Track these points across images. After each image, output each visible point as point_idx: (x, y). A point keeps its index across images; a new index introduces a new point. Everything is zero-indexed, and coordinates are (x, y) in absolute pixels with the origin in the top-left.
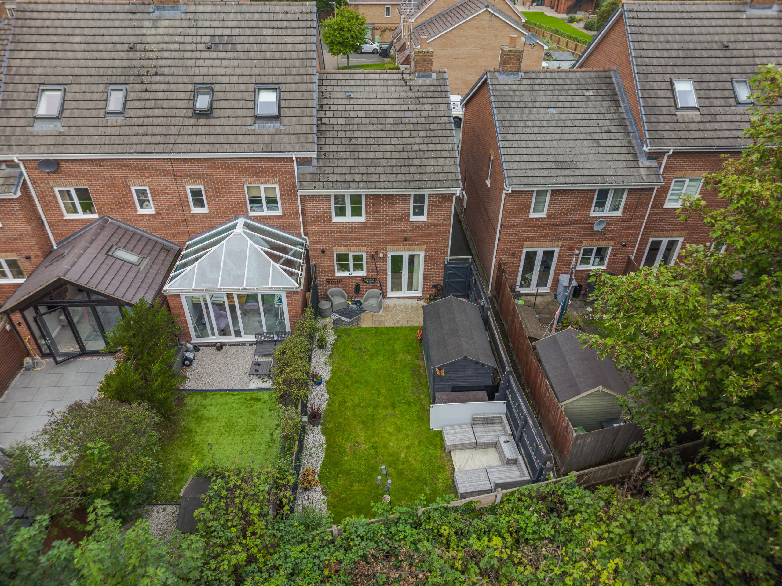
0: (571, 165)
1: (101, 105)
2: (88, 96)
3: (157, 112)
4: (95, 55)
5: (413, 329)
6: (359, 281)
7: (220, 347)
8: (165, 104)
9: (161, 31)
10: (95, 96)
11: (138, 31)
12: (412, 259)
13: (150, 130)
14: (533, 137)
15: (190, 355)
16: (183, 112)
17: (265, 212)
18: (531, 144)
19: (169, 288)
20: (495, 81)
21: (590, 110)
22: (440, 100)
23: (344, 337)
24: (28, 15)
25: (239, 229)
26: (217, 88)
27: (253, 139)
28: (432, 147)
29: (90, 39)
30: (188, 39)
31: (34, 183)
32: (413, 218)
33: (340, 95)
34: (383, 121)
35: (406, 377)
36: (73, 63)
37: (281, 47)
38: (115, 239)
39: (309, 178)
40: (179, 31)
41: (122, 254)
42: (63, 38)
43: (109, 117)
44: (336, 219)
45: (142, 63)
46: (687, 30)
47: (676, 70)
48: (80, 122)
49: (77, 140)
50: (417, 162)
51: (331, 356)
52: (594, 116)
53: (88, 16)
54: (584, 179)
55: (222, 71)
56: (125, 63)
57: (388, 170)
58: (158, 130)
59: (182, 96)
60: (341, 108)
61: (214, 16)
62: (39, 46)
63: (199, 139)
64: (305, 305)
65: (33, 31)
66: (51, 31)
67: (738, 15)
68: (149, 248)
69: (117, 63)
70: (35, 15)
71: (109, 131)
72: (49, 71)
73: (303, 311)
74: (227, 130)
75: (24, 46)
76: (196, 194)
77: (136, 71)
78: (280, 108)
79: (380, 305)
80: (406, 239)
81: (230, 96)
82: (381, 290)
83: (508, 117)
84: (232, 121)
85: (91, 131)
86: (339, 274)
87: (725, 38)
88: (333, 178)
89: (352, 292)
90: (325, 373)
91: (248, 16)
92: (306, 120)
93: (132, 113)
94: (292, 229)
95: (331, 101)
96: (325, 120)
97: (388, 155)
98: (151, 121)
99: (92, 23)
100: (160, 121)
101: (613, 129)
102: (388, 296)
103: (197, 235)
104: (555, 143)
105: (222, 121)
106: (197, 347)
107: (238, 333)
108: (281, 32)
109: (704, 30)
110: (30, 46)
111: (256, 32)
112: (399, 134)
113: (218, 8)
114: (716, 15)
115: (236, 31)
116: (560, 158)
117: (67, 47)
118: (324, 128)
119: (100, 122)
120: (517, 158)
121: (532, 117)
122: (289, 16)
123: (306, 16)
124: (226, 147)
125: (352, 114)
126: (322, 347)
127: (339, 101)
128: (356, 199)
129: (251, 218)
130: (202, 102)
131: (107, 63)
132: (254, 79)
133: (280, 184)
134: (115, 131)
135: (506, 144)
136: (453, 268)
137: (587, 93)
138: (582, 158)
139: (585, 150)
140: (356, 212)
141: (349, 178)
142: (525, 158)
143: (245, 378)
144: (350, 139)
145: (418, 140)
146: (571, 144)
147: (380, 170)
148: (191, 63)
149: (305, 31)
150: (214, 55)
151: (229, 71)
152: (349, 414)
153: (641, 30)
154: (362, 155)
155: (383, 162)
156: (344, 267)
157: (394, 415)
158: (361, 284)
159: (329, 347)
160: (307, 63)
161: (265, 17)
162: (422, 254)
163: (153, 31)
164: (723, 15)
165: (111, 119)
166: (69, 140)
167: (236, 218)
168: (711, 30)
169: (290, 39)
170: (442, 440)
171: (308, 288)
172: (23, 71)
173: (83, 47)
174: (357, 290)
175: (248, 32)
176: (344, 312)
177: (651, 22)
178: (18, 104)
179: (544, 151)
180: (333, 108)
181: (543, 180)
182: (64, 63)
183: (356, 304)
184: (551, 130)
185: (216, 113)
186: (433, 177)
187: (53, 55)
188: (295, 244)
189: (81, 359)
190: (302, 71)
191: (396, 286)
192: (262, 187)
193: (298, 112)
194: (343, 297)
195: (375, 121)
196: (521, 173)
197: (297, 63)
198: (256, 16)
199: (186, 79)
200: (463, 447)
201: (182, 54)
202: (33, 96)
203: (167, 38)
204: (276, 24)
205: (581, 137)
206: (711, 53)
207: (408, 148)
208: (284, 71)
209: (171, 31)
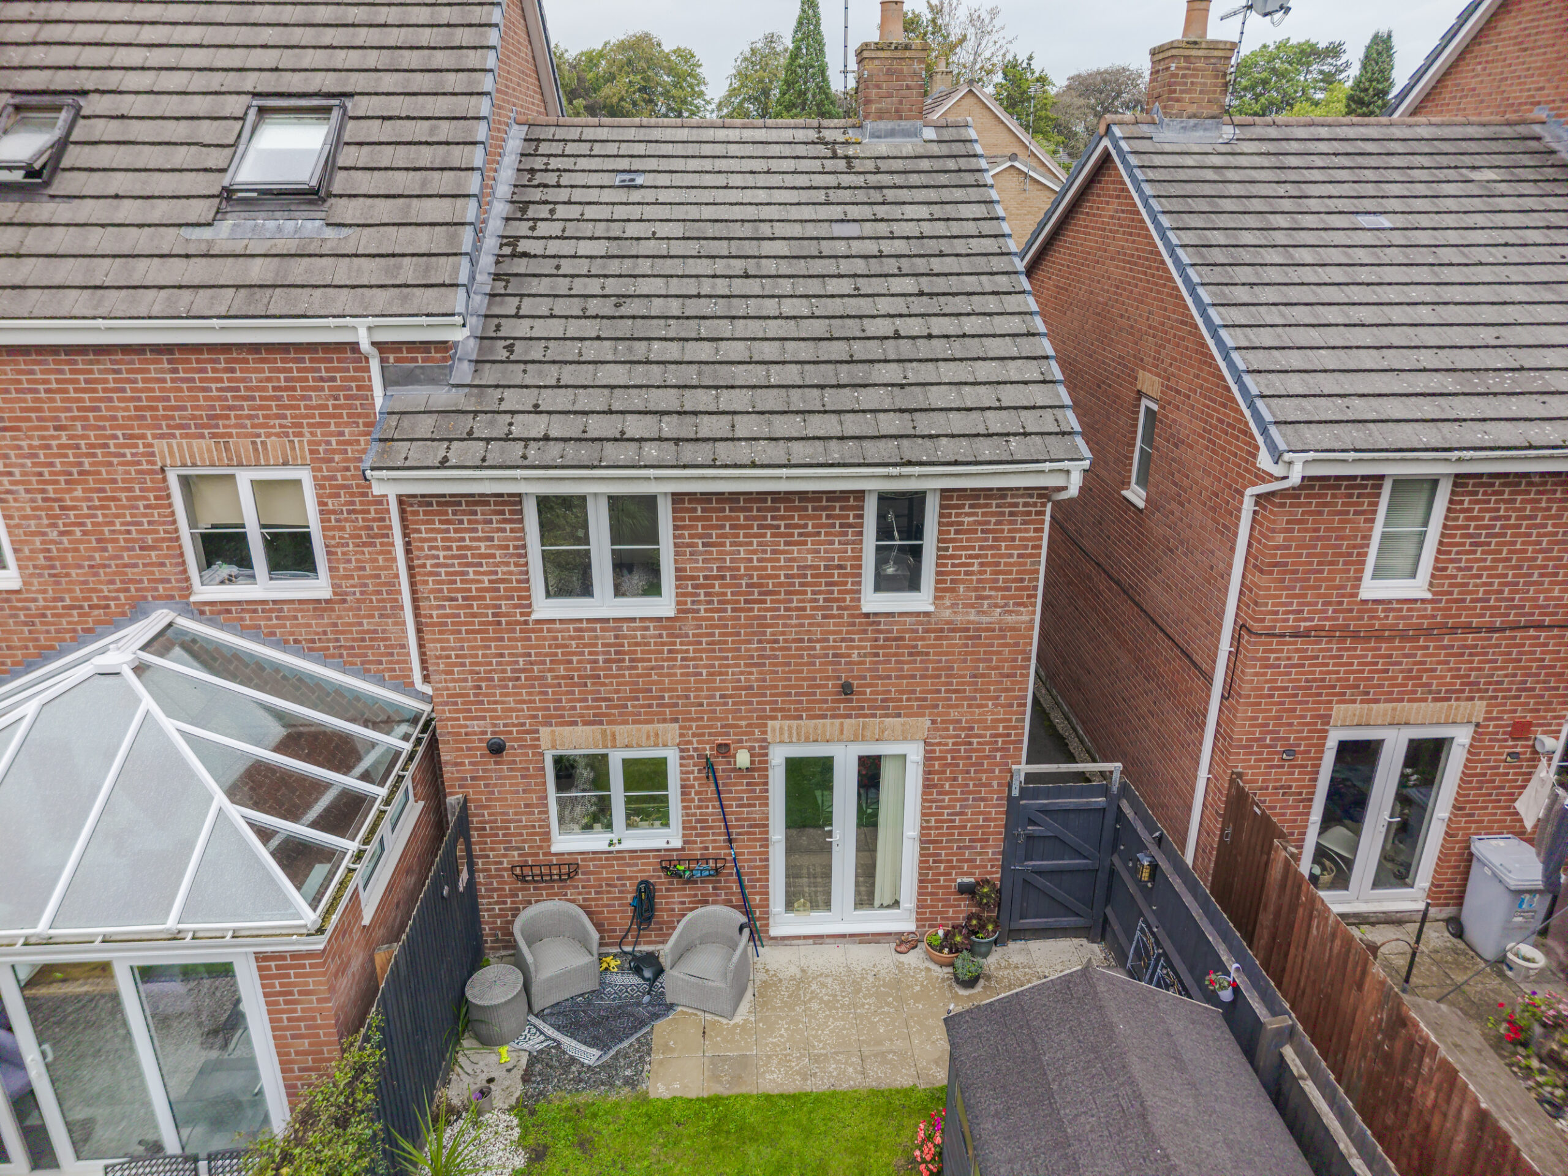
0: (1523, 380)
6: (649, 871)
12: (871, 773)
17: (263, 586)
26: (97, 105)
27: (197, 271)
32: (873, 602)
33: (596, 180)
34: (750, 248)
39: (424, 425)
44: (551, 608)
50: (888, 373)
57: (770, 400)
74: (96, 240)
78: (330, 167)
79: (740, 981)
80: (847, 689)
82: (746, 908)
84: (128, 211)
86: (567, 843)
88: (532, 426)
89: (622, 917)
94: (371, 654)
95: (560, 195)
96: (527, 246)
97: (769, 350)
102: (774, 932)
104: (1425, 314)
105: (82, 210)
118: (521, 266)
120: (1295, 359)
125: (635, 230)
127: (590, 195)
128: (634, 517)
129: (201, 611)
132: (251, 82)
133: (317, 461)
136: (1045, 811)
138: (1553, 358)
140: (636, 574)
141: (600, 427)
144: (622, 300)
145: (887, 305)
147: (736, 400)
154: (665, 350)
155: (749, 375)
156: (589, 812)
158: (661, 881)
162: (915, 753)
167: (138, 610)
174: (644, 907)
176: (582, 1014)
180: (566, 212)
183: (638, 971)
185: (70, 183)
186: (959, 423)
188: (384, 720)
192: (243, 479)
194: (583, 941)
196: (1326, 409)
207: (850, 327)
208: (373, 59)
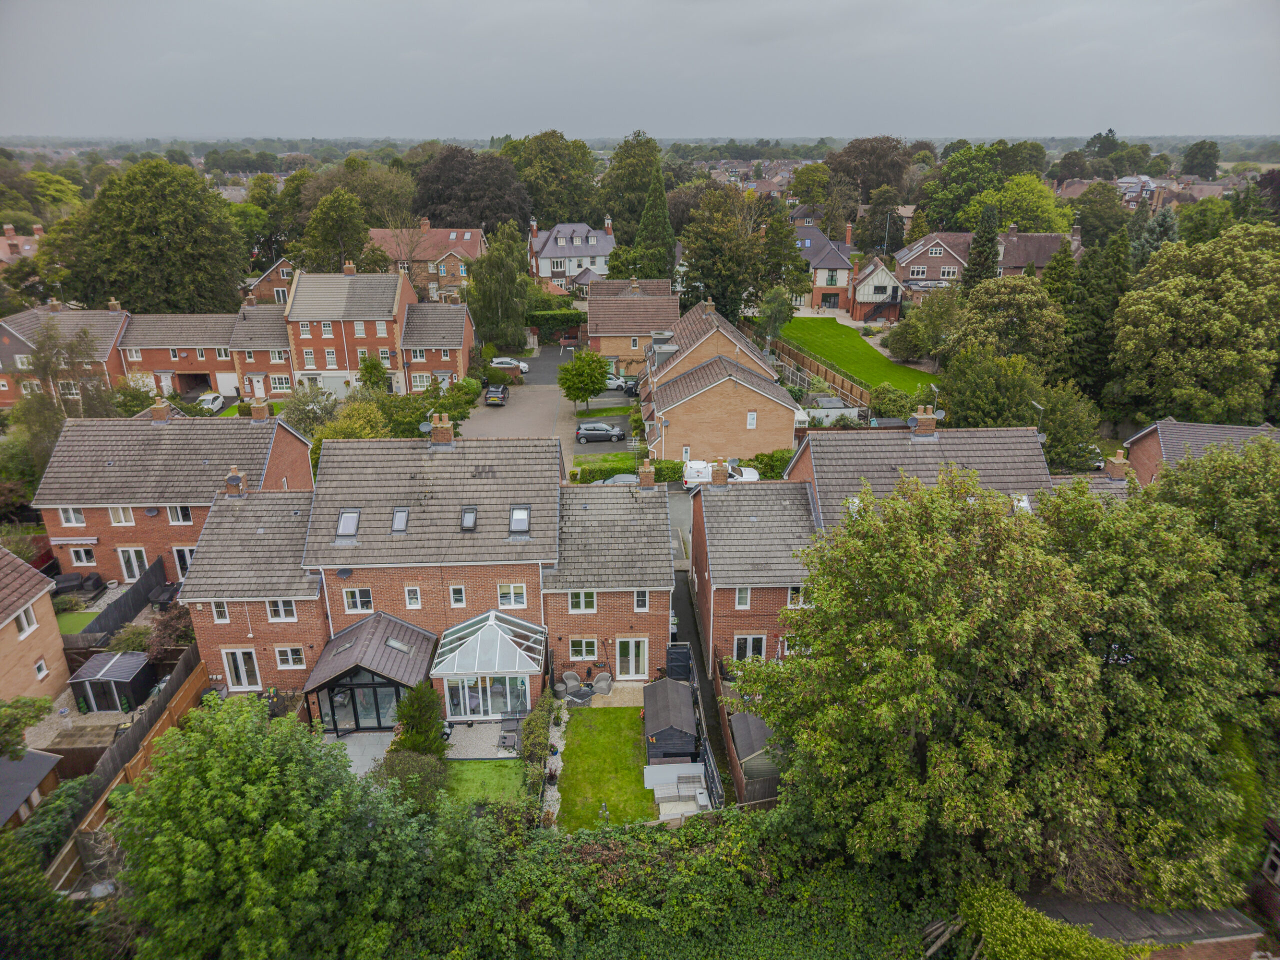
0: (766, 567)
1: (388, 524)
2: (378, 517)
3: (432, 529)
4: (384, 483)
5: (637, 709)
6: (590, 665)
7: (470, 725)
8: (439, 522)
9: (436, 463)
10: (384, 517)
11: (418, 463)
12: (638, 645)
13: (426, 543)
14: (736, 542)
15: (448, 731)
16: (453, 529)
17: (513, 606)
18: (733, 549)
19: (435, 673)
20: (707, 493)
21: (785, 518)
22: (660, 510)
23: (576, 716)
24: (331, 452)
25: (492, 621)
26: (480, 508)
27: (508, 549)
28: (652, 551)
29: (380, 470)
30: (458, 469)
31: (328, 585)
32: (637, 610)
33: (578, 507)
34: (612, 529)
35: (628, 749)
36: (367, 490)
37: (532, 474)
38: (389, 631)
39: (551, 579)
40: (451, 462)
41: (393, 643)
42: (358, 470)
43: (394, 534)
44: (572, 612)
45: (421, 489)
46: (862, 455)
47: (851, 489)
48: (371, 538)
49: (369, 553)
50: (639, 564)
51: (565, 732)
52: (789, 524)
53: (378, 452)
54: (776, 579)
55: (484, 495)
56: (408, 490)
57: (616, 571)
58: (432, 543)
59: (452, 515)
60: (578, 518)
61: (479, 450)
62: (340, 477)
63: (465, 550)
64: (544, 686)
65: (335, 465)
66: (350, 464)
67: (905, 442)
68: (414, 638)
69: (401, 490)
70: (337, 452)
71: (394, 545)
72: (348, 497)
73: (543, 691)
74: (487, 542)
75: (329, 477)
76: (458, 592)
77: (416, 496)
78: (530, 524)
79: (610, 688)
80: (632, 627)
81: (490, 515)
82: (611, 673)
83: (716, 525)
84: (492, 535)
85: (380, 545)
86: (573, 659)
87: (893, 462)
88: (570, 579)
89: (585, 675)
90: (561, 746)
91: (505, 450)
92: (550, 534)
93: (412, 530)
94: (534, 620)
95: (570, 513)
96: (565, 530)
97: (616, 559)
98: (427, 536)
99: (381, 457)
100: (434, 536)
101: (804, 535)
102: (617, 679)
103: (453, 626)
104: (754, 548)
105: (484, 535)
106: (451, 725)
107: (486, 713)
108: (531, 462)
109: (875, 455)
110: (333, 477)
111: (512, 462)
112: (625, 540)
113: (482, 444)
114: (886, 442)
115: (496, 462)
116: (757, 561)
117: (362, 477)
118: (564, 536)
119: (387, 538)
120: (721, 561)
121: (736, 525)
122: (538, 449)
123: (552, 449)
124: (487, 557)
125: (587, 524)
126: (557, 724)
127: (576, 513)
128: (589, 596)
129: (500, 611)
130: (469, 520)
131: (393, 490)
132: (509, 501)
133: (527, 583)
134: (399, 545)
135: (713, 549)
136: (674, 653)
137: (784, 503)
138: (775, 560)
139: (779, 554)
140: (589, 605)
141: (583, 579)
142: (728, 561)
143: (494, 750)
144: (585, 545)
145: (641, 546)
146: (767, 548)
147: (609, 571)
148: (460, 488)
149: (551, 461)
150: (478, 481)
151: (490, 494)
152: (580, 777)
153: (823, 455)
154: (595, 559)
155: (611, 565)
156: (578, 652)
157: (616, 778)
158: (593, 667)
159: (563, 725)
160: (552, 487)
161: (519, 449)
162: (647, 640)
163: (430, 463)
164: (892, 442)
165: (396, 536)
166: (362, 553)
167: (488, 611)
168: (882, 455)
169: (539, 468)
170: (653, 795)
171: (546, 672)
172: (327, 497)
173: (374, 477)
174: (589, 673)
175: (505, 462)
176: (578, 694)
177: (832, 449)
178: (323, 525)
179: (744, 555)
180: (572, 518)
181: (741, 580)
182: (359, 490)
183: (588, 686)
184: (751, 536)
185: (479, 529)
186: (652, 577)
187: (351, 484)
188: (536, 632)
189: (355, 734)
190: (548, 493)
191: (625, 670)
192: (512, 586)
193: (544, 526)
194: (576, 679)
195: (606, 529)
196: (724, 574)
197: (544, 487)
198: (512, 450)
199: (456, 502)
200: (669, 799)
201: (452, 482)
202: (335, 518)
203: (440, 469)
204: (528, 456)
205: (776, 542)
206: (882, 474)
207: (632, 552)
208: (534, 493)
209: (444, 463)
